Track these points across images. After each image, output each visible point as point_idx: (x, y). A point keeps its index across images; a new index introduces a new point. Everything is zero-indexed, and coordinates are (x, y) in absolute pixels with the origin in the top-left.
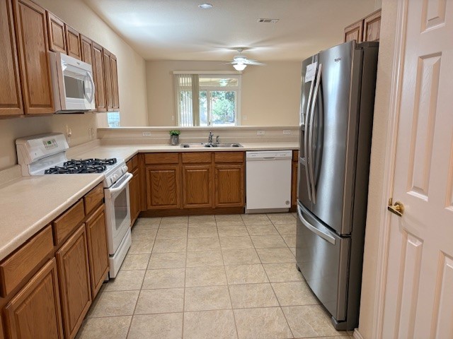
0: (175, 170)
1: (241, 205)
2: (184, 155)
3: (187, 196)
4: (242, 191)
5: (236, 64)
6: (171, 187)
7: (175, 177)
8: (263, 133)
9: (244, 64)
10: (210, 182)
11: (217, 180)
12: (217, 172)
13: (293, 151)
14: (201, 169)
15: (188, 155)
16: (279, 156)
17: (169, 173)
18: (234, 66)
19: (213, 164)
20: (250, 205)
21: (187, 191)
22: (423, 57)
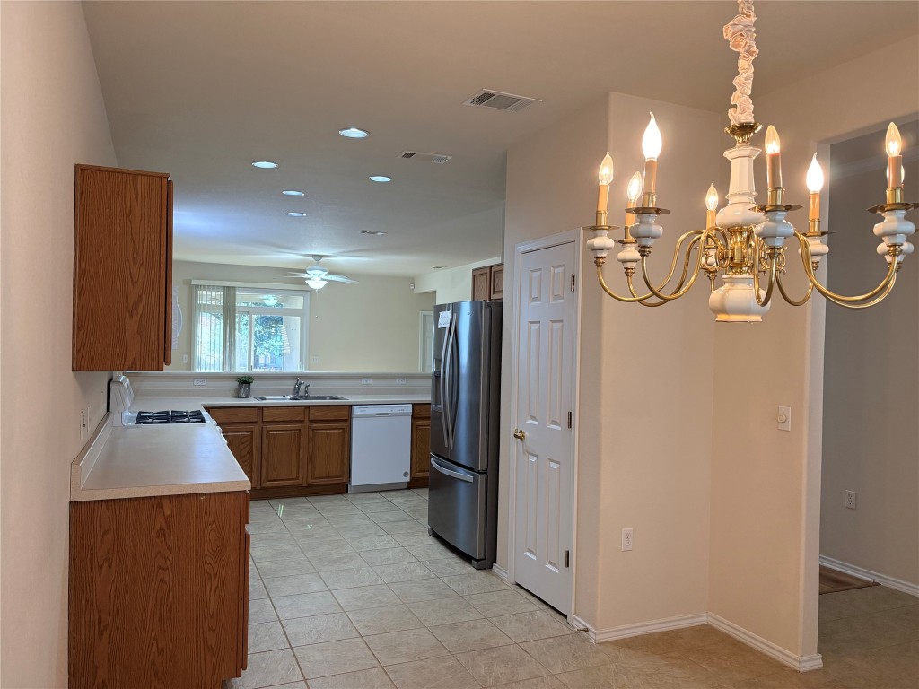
0: (252, 432)
1: (344, 479)
2: (266, 411)
3: (267, 470)
4: (346, 461)
5: (310, 279)
6: (244, 456)
7: (252, 443)
8: (370, 382)
9: (323, 280)
10: (302, 450)
11: (311, 446)
12: (311, 435)
13: (413, 404)
14: (290, 430)
15: (272, 411)
16: (395, 411)
17: (244, 437)
18: (307, 281)
19: (307, 423)
20: (356, 480)
21: (267, 461)
22: (531, 322)
